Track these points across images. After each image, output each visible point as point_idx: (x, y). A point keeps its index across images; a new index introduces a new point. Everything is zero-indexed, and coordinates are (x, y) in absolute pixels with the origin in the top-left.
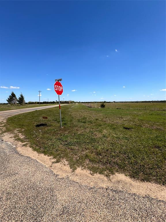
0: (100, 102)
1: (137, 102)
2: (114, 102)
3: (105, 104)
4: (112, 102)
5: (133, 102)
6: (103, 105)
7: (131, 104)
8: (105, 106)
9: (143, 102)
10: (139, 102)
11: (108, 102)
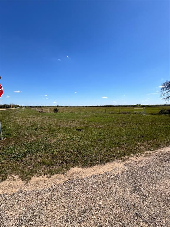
0: (53, 107)
1: (87, 106)
2: (67, 106)
3: (58, 108)
4: (65, 107)
5: (84, 107)
6: (56, 109)
7: (82, 108)
8: (58, 110)
9: (91, 106)
10: (88, 106)
11: (61, 107)
